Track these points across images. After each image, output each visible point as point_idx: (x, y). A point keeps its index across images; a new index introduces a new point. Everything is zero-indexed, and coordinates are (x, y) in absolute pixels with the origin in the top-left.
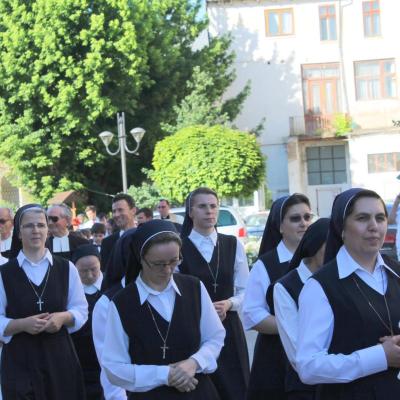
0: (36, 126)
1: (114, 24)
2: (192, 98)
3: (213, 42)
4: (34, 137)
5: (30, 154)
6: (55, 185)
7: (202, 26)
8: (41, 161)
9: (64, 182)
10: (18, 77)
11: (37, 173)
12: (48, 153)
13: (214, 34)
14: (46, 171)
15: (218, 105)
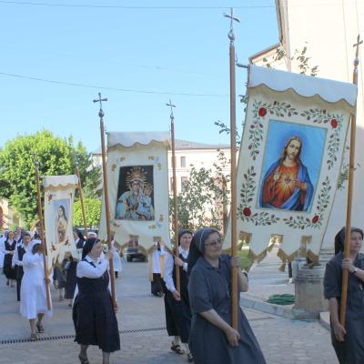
0: (28, 195)
1: (61, 160)
2: (85, 188)
3: (94, 168)
4: (26, 200)
5: (24, 205)
6: (33, 217)
7: (91, 162)
8: (29, 209)
9: (36, 216)
10: (22, 177)
11: (27, 213)
12: (31, 206)
13: (95, 165)
14: (30, 212)
15: (95, 191)
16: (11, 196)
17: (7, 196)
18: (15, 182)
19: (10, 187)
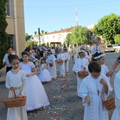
0: (108, 34)
1: (117, 22)
5: (107, 37)
6: (109, 41)
8: (108, 38)
9: (111, 40)
10: (105, 29)
11: (108, 39)
12: (109, 37)
14: (109, 39)
16: (103, 35)
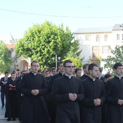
0: (41, 56)
1: (56, 37)
2: (70, 52)
3: (75, 41)
4: (40, 58)
6: (43, 67)
7: (73, 38)
8: (41, 62)
9: (45, 67)
10: (37, 46)
11: (40, 65)
12: (42, 61)
14: (42, 64)
15: (75, 53)
16: (33, 56)
17: (30, 56)
18: (34, 49)
19: (31, 51)
